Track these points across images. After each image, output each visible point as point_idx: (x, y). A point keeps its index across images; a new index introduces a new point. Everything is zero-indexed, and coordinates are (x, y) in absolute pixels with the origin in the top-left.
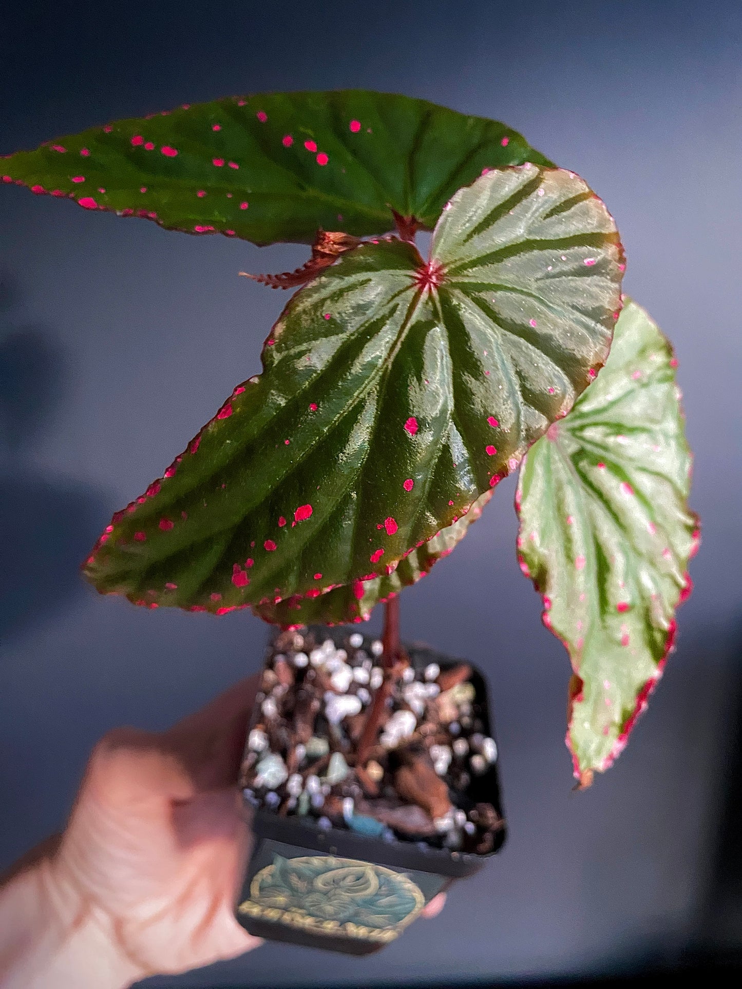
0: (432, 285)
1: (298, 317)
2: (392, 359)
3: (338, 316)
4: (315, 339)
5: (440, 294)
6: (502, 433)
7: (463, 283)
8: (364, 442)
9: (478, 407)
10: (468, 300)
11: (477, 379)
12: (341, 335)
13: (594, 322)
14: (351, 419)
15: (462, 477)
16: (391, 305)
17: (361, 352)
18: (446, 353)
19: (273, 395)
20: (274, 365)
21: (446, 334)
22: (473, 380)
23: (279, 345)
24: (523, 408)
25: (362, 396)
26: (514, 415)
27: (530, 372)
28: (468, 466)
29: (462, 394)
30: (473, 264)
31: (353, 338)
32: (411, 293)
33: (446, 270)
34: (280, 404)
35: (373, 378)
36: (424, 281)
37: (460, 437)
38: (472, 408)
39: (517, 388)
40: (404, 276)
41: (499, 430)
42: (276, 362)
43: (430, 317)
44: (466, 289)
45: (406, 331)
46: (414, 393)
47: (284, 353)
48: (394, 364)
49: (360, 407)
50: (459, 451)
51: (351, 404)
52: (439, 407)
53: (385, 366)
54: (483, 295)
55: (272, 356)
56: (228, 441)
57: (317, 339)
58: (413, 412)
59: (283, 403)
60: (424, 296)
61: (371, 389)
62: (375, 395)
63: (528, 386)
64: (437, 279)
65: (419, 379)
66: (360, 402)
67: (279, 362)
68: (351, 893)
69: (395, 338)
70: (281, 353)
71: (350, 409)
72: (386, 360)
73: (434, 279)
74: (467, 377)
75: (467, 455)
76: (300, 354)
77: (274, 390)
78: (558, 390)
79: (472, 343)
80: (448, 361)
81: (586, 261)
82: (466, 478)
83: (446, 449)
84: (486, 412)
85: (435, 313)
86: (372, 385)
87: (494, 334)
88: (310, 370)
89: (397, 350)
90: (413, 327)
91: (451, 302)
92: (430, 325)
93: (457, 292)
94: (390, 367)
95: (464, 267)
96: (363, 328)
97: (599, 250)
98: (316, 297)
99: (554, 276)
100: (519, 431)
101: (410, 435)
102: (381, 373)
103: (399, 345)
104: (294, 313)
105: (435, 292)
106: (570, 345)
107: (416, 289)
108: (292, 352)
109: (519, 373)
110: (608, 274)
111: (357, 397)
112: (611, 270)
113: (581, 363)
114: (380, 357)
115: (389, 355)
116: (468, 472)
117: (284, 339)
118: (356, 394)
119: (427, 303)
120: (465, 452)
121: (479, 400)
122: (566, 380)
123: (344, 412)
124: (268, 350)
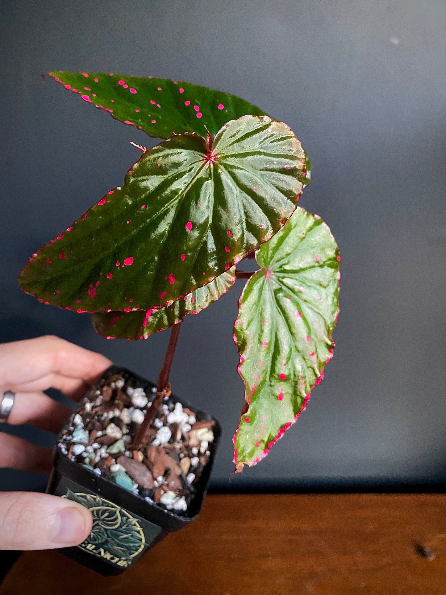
0: (211, 161)
1: (146, 162)
2: (186, 192)
3: (164, 165)
4: (152, 175)
5: (214, 167)
6: (233, 241)
7: (226, 164)
8: (165, 230)
9: (223, 224)
10: (226, 172)
11: (224, 210)
12: (164, 176)
13: (286, 198)
14: (162, 217)
15: (212, 261)
16: (191, 167)
17: (172, 185)
18: (212, 194)
19: (126, 197)
20: (130, 183)
21: (213, 185)
22: (222, 210)
23: (134, 173)
24: (245, 231)
25: (169, 207)
26: (240, 233)
27: (252, 214)
28: (215, 256)
29: (216, 215)
30: (232, 156)
31: (169, 178)
32: (201, 164)
33: (219, 156)
34: (129, 203)
35: (176, 199)
36: (207, 159)
37: (212, 239)
38: (220, 224)
39: (244, 220)
40: (199, 156)
41: (232, 239)
42: (131, 182)
43: (208, 176)
44: (226, 166)
45: (195, 180)
46: (193, 211)
47: (136, 179)
48: (186, 194)
49: (166, 212)
50: (211, 246)
51: (163, 210)
52: (204, 219)
53: (182, 195)
54: (234, 170)
55: (129, 178)
56: (100, 217)
57: (153, 175)
58: (191, 219)
59: (130, 203)
60: (207, 166)
61: (174, 205)
62: (175, 208)
63: (249, 221)
64: (214, 159)
65: (196, 203)
66: (167, 210)
67: (132, 182)
68: (105, 526)
69: (189, 182)
70: (134, 178)
71: (162, 212)
72: (183, 192)
73: (213, 158)
74: (220, 208)
75: (215, 249)
76: (143, 180)
77: (127, 195)
78: (264, 227)
79: (225, 191)
80: (212, 199)
81: (285, 166)
82: (214, 262)
83: (205, 243)
84: (226, 228)
85: (210, 175)
86: (175, 203)
87: (236, 190)
88: (146, 189)
89: (189, 188)
90: (198, 179)
91: (218, 171)
92: (207, 179)
93: (222, 167)
94: (184, 195)
95: (227, 157)
96: (175, 175)
97: (293, 162)
98: (156, 155)
99: (269, 170)
100: (243, 243)
101: (188, 231)
102: (180, 198)
103: (190, 186)
104: (144, 160)
105: (212, 166)
106: (273, 204)
107: (204, 162)
108: (140, 179)
109: (246, 213)
110: (297, 176)
111: (167, 207)
112: (298, 174)
113: (277, 216)
114: (181, 189)
115: (185, 189)
116: (215, 259)
117: (137, 171)
118: (166, 206)
119: (207, 169)
120: (214, 247)
121: (224, 221)
122: (269, 223)
123: (159, 213)
124: (128, 175)
